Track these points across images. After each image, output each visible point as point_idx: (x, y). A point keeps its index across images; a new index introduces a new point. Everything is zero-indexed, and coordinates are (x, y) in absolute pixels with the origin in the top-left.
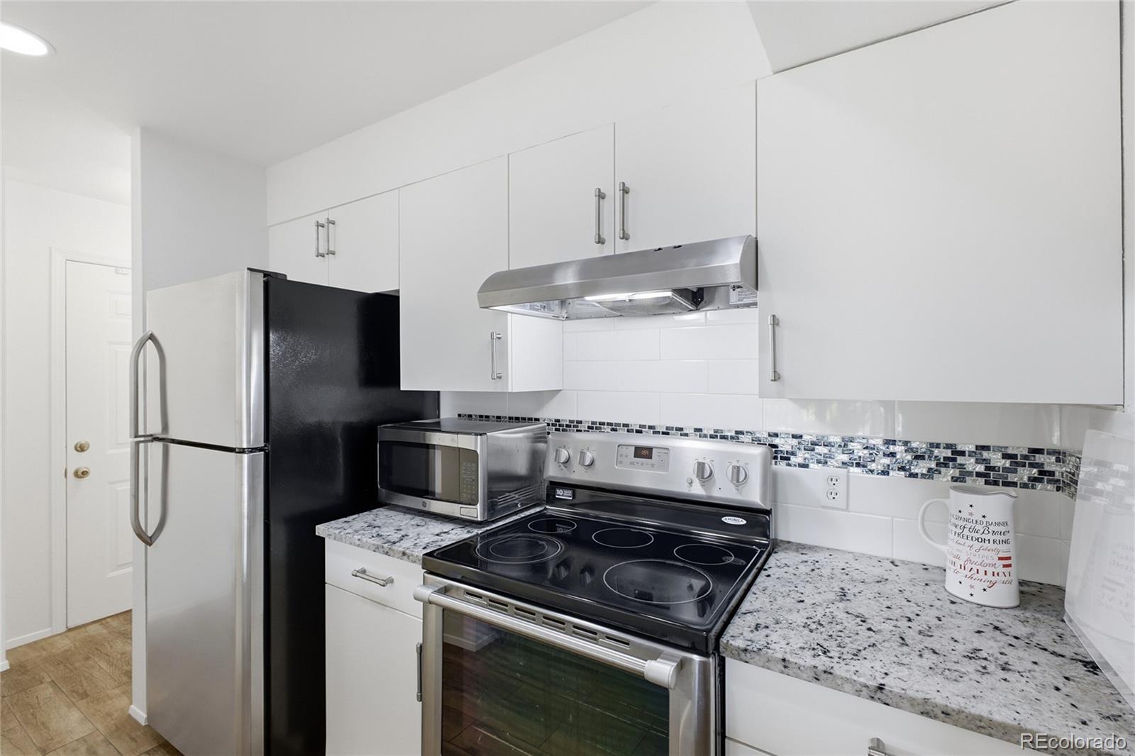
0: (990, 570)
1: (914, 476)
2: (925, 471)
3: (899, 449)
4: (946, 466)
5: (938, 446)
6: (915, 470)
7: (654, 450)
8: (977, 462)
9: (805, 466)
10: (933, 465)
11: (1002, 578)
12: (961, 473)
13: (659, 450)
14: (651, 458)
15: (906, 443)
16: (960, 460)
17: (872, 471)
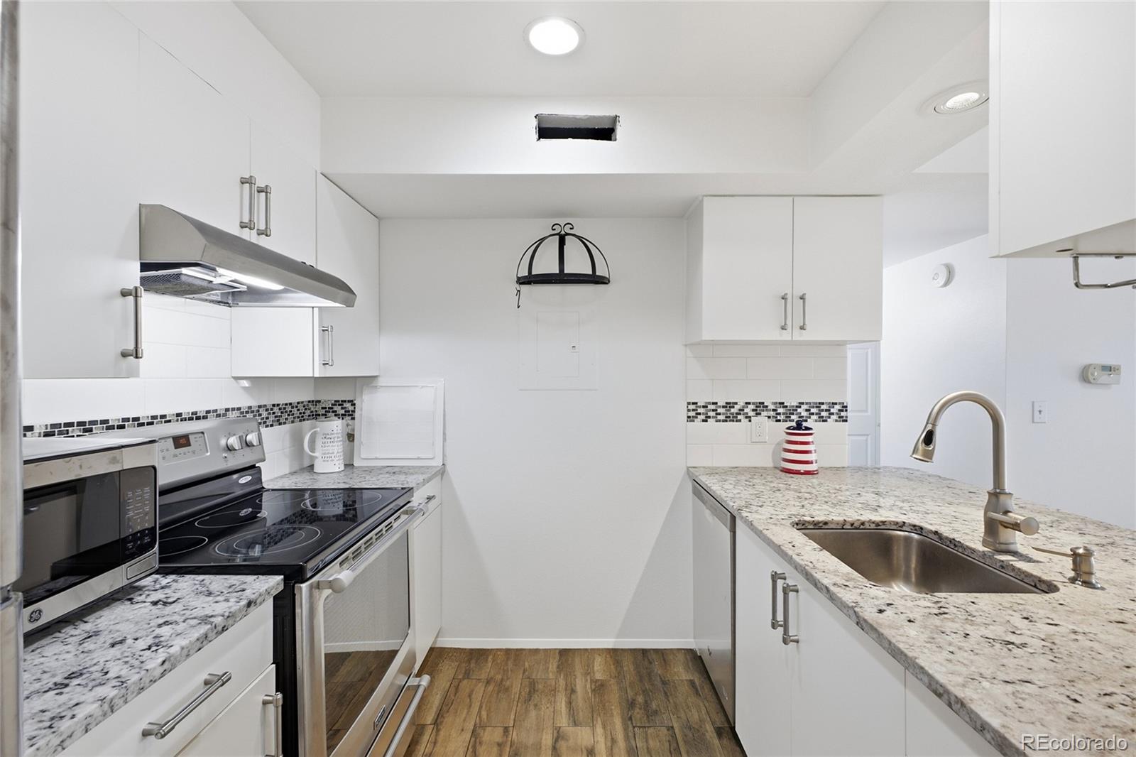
7: (190, 436)
13: (196, 436)
14: (190, 445)
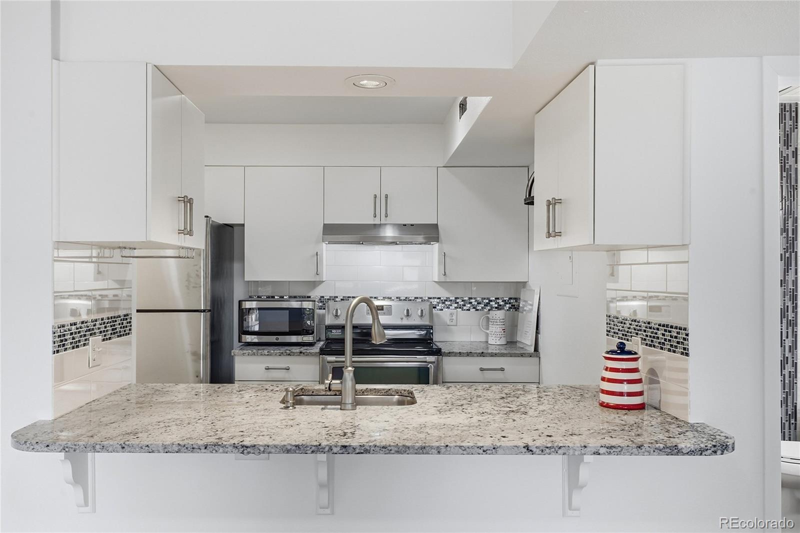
0: (500, 333)
1: (477, 310)
2: (481, 308)
3: (473, 301)
4: (487, 306)
5: (485, 299)
6: (478, 308)
8: (496, 303)
9: (442, 310)
10: (483, 306)
11: (503, 336)
12: (491, 308)
14: (383, 310)
15: (475, 298)
16: (491, 303)
17: (465, 310)
